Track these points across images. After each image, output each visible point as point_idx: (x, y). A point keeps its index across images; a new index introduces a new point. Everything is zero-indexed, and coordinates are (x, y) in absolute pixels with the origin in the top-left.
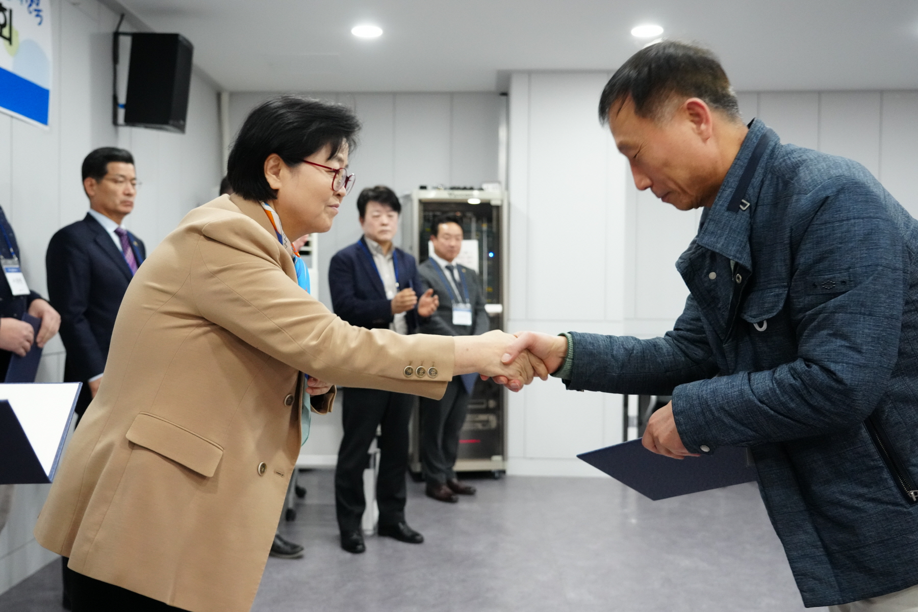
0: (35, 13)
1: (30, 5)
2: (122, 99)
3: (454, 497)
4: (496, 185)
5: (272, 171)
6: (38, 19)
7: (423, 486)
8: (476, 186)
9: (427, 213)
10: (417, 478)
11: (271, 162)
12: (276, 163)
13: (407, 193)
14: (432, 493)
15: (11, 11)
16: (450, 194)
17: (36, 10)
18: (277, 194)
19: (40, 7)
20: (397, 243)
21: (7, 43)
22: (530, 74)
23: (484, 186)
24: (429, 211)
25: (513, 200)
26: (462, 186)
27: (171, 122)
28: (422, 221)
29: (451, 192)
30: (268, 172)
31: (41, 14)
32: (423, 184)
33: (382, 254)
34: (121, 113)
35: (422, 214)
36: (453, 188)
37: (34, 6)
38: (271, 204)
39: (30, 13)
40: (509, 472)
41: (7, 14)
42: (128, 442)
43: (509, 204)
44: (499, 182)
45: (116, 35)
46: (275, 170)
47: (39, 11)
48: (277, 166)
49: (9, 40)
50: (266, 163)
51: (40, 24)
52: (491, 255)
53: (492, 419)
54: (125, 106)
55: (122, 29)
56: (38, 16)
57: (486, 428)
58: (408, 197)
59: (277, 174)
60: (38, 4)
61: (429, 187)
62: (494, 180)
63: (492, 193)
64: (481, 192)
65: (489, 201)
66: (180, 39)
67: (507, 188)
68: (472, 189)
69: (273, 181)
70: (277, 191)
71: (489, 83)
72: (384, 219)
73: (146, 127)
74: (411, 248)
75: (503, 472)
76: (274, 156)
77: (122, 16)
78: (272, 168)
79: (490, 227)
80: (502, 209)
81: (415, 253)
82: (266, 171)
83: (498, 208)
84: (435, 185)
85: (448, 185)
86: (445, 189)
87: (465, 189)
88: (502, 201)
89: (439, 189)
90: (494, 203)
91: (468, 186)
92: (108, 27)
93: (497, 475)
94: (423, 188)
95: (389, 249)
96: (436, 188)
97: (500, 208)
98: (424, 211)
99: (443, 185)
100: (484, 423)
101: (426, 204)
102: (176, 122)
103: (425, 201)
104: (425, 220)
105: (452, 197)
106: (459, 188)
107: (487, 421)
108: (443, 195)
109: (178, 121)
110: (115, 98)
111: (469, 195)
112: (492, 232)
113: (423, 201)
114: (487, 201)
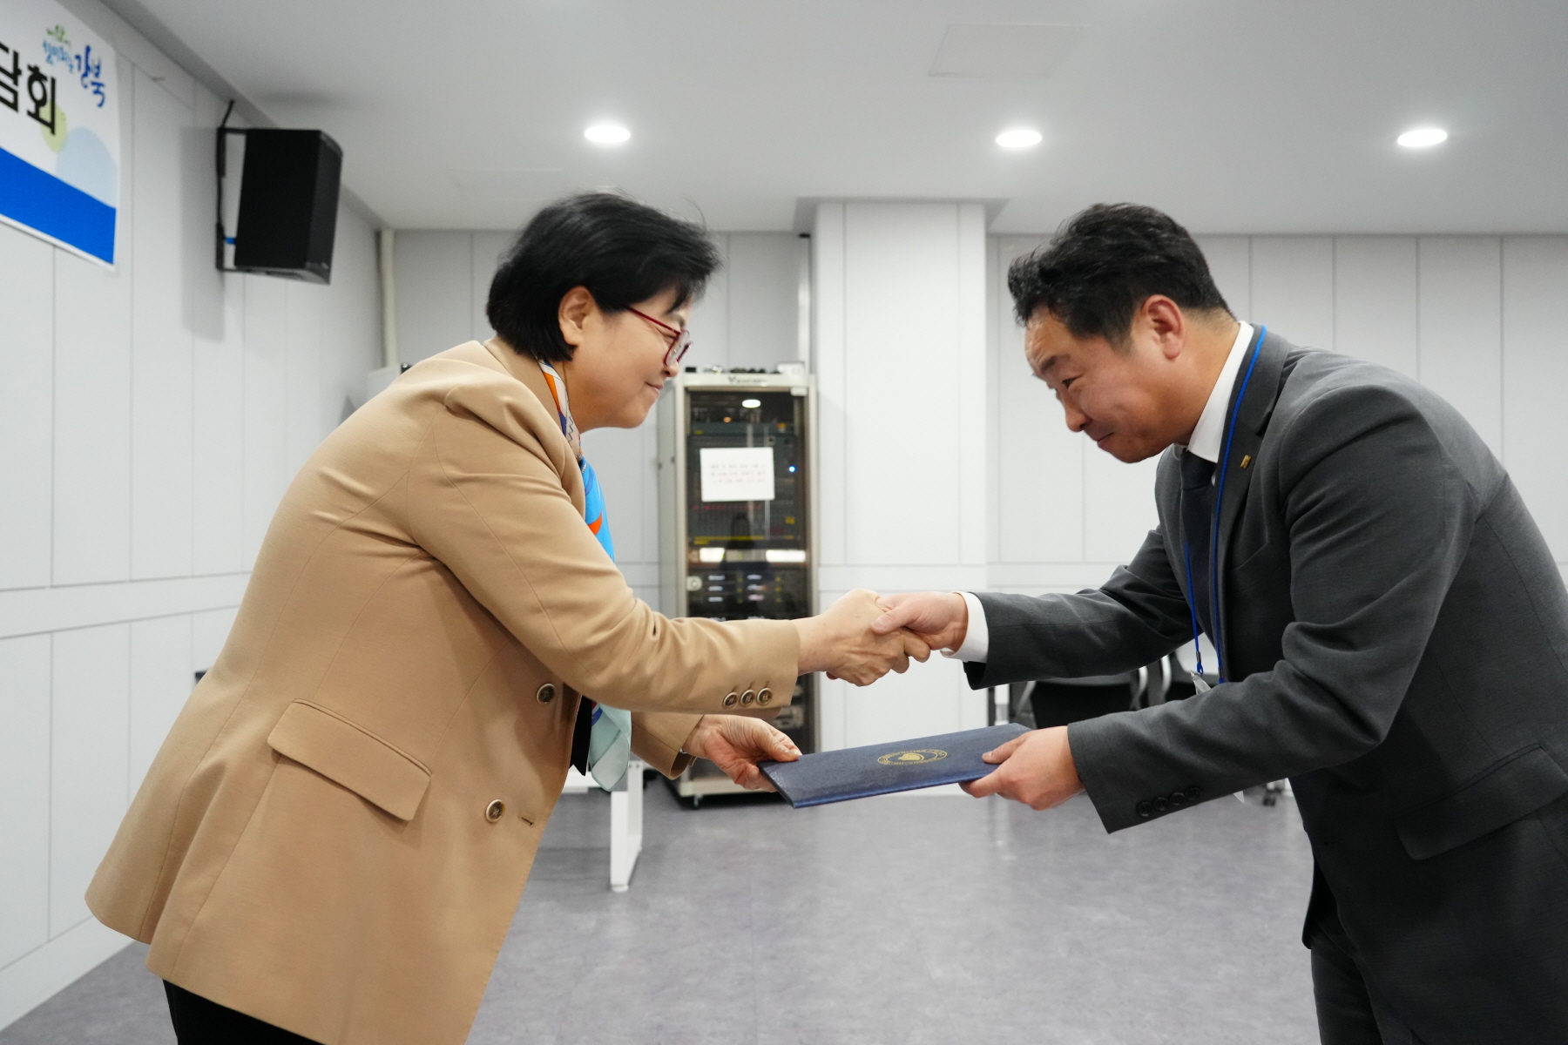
0: (95, 88)
1: (85, 75)
2: (231, 230)
4: (796, 366)
5: (571, 314)
6: (98, 98)
8: (768, 368)
9: (696, 410)
11: (573, 300)
12: (581, 302)
15: (53, 81)
16: (731, 380)
17: (94, 84)
18: (573, 352)
19: (101, 80)
21: (48, 130)
22: (844, 204)
23: (781, 368)
24: (699, 405)
25: (823, 390)
26: (748, 368)
27: (308, 264)
28: (689, 419)
29: (732, 375)
30: (565, 316)
31: (102, 89)
32: (692, 365)
34: (230, 250)
35: (689, 411)
36: (733, 371)
37: (91, 77)
38: (559, 365)
39: (86, 87)
41: (48, 85)
42: (271, 750)
43: (818, 395)
44: (803, 363)
45: (222, 132)
46: (576, 312)
47: (99, 85)
48: (581, 306)
49: (51, 125)
50: (565, 298)
51: (101, 105)
52: (793, 469)
53: (797, 712)
54: (235, 241)
55: (230, 124)
56: (97, 92)
57: (789, 726)
59: (579, 319)
60: (97, 75)
61: (699, 370)
62: (793, 359)
63: (791, 379)
64: (775, 376)
65: (790, 388)
66: (323, 138)
67: (813, 369)
68: (762, 371)
69: (569, 330)
70: (573, 347)
71: (785, 219)
73: (269, 273)
74: (673, 460)
76: (582, 290)
77: (231, 104)
78: (571, 309)
79: (790, 428)
80: (808, 401)
81: (680, 468)
82: (562, 312)
83: (802, 400)
84: (709, 366)
85: (728, 367)
86: (723, 372)
87: (752, 371)
88: (808, 389)
89: (715, 372)
90: (795, 392)
91: (758, 368)
92: (209, 120)
94: (691, 370)
96: (711, 371)
97: (806, 400)
98: (692, 406)
99: (718, 367)
100: (786, 720)
101: (694, 395)
102: (316, 266)
103: (694, 389)
104: (694, 420)
105: (735, 384)
106: (743, 371)
107: (790, 717)
108: (720, 380)
109: (320, 263)
110: (220, 229)
111: (759, 381)
112: (793, 435)
113: (691, 389)
114: (787, 390)
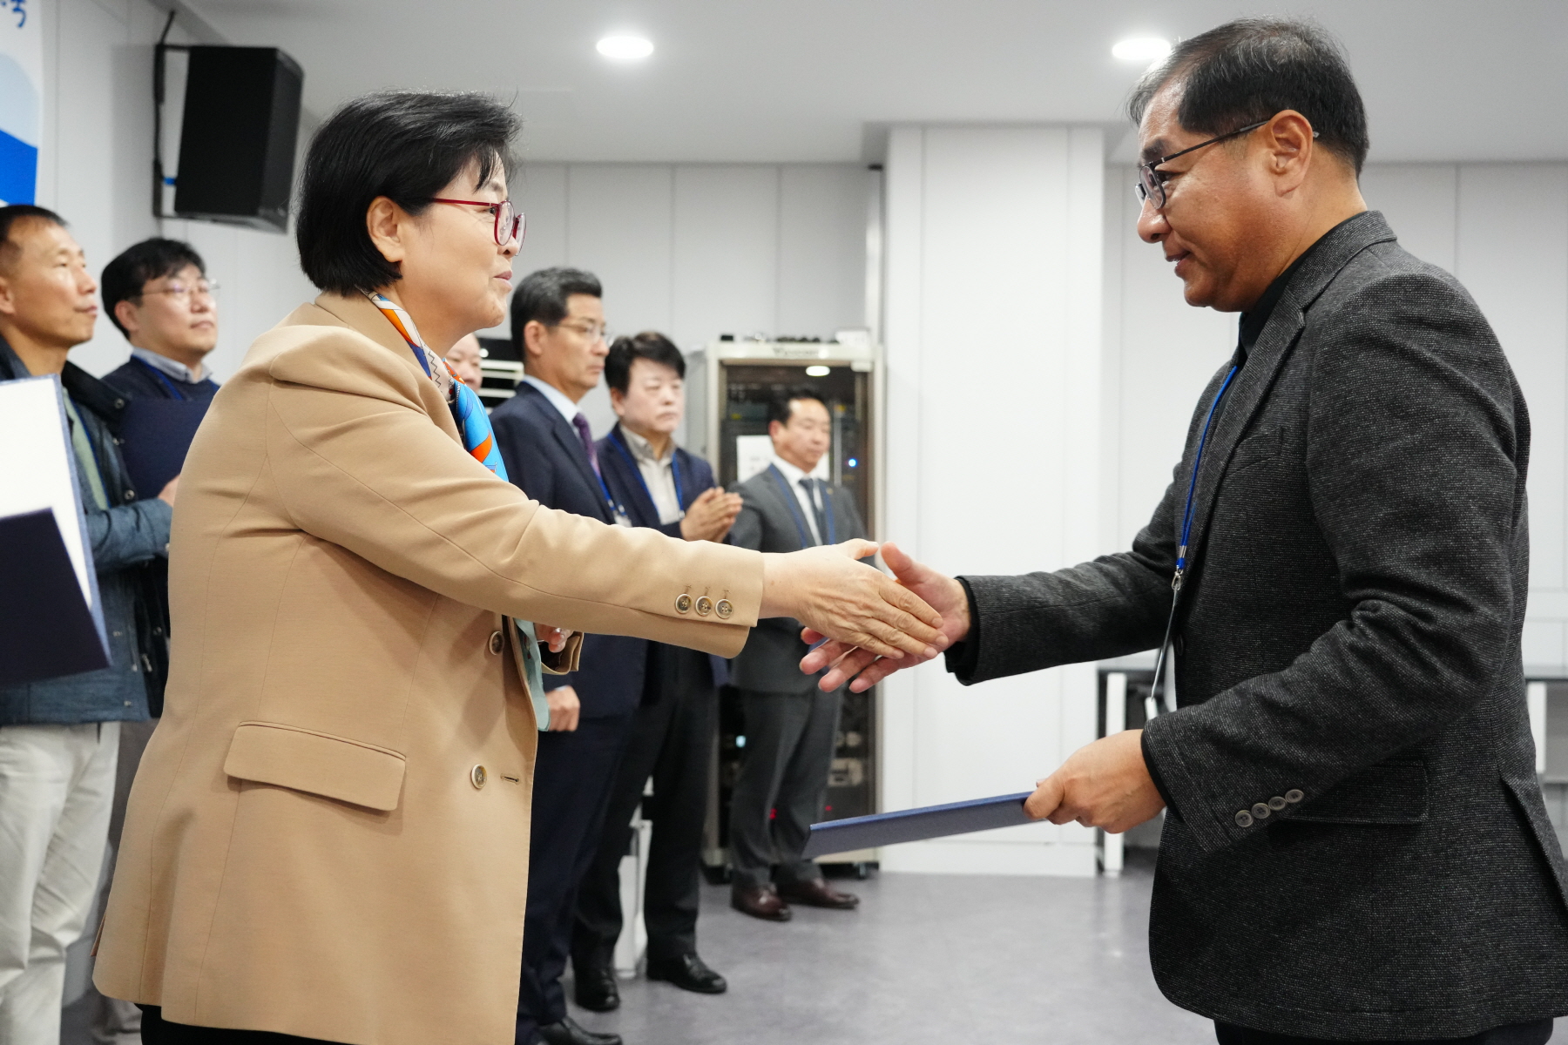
2: (171, 168)
3: (784, 911)
4: (861, 334)
5: (382, 229)
6: (18, 17)
7: (726, 891)
8: (824, 336)
9: (734, 387)
10: (717, 876)
11: (378, 212)
12: (388, 214)
13: (697, 347)
14: (743, 904)
16: (777, 351)
18: (400, 269)
20: (679, 439)
22: (925, 128)
23: (840, 336)
24: (737, 383)
25: (892, 364)
26: (799, 335)
27: (262, 211)
28: (724, 399)
29: (779, 346)
30: (377, 233)
32: (728, 332)
33: (652, 458)
34: (169, 194)
35: (725, 387)
36: (781, 340)
40: (884, 867)
42: (228, 779)
43: (885, 370)
44: (868, 330)
45: (160, 50)
46: (387, 227)
48: (390, 219)
50: (369, 216)
51: (21, 25)
52: (852, 463)
53: (855, 766)
54: (176, 182)
55: (171, 39)
57: (843, 784)
58: (699, 356)
59: (392, 233)
61: (738, 338)
62: (858, 325)
63: (854, 350)
64: (833, 347)
65: (850, 362)
66: (280, 57)
67: (882, 338)
68: (816, 340)
69: (388, 248)
70: (398, 264)
71: (850, 147)
72: (666, 392)
73: (215, 221)
74: (704, 450)
75: (875, 866)
76: (381, 201)
77: (172, 16)
78: (381, 224)
79: (850, 411)
80: (873, 380)
81: (713, 459)
84: (749, 334)
85: (774, 334)
86: (768, 341)
87: (804, 340)
88: (873, 363)
89: (756, 340)
90: (857, 367)
91: (810, 336)
92: (146, 35)
93: (862, 871)
94: (727, 338)
95: (665, 448)
96: (752, 339)
97: (869, 377)
98: (729, 382)
99: (762, 334)
100: (839, 775)
101: (731, 370)
102: (270, 212)
103: (731, 363)
104: (731, 398)
105: (781, 356)
106: (792, 340)
107: (846, 772)
108: (764, 352)
109: (275, 209)
110: (157, 166)
111: (811, 352)
112: (853, 421)
113: (726, 363)
114: (846, 364)
